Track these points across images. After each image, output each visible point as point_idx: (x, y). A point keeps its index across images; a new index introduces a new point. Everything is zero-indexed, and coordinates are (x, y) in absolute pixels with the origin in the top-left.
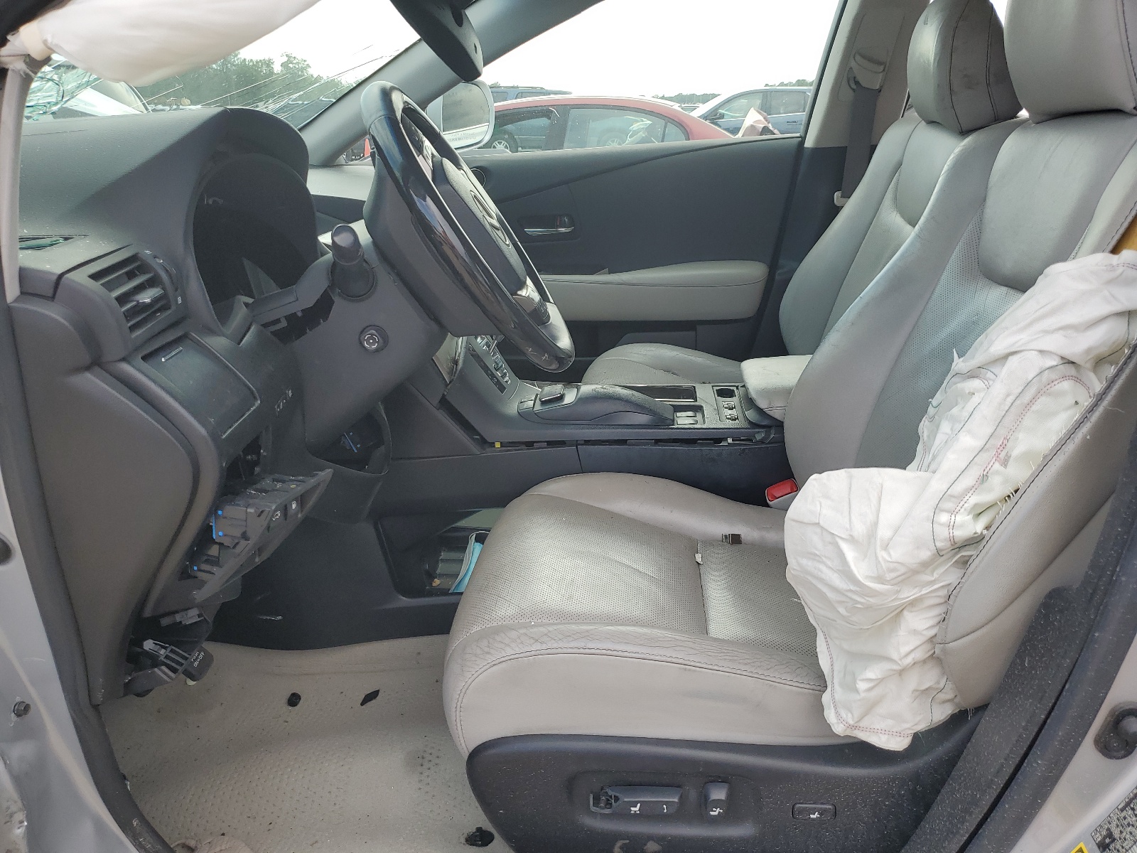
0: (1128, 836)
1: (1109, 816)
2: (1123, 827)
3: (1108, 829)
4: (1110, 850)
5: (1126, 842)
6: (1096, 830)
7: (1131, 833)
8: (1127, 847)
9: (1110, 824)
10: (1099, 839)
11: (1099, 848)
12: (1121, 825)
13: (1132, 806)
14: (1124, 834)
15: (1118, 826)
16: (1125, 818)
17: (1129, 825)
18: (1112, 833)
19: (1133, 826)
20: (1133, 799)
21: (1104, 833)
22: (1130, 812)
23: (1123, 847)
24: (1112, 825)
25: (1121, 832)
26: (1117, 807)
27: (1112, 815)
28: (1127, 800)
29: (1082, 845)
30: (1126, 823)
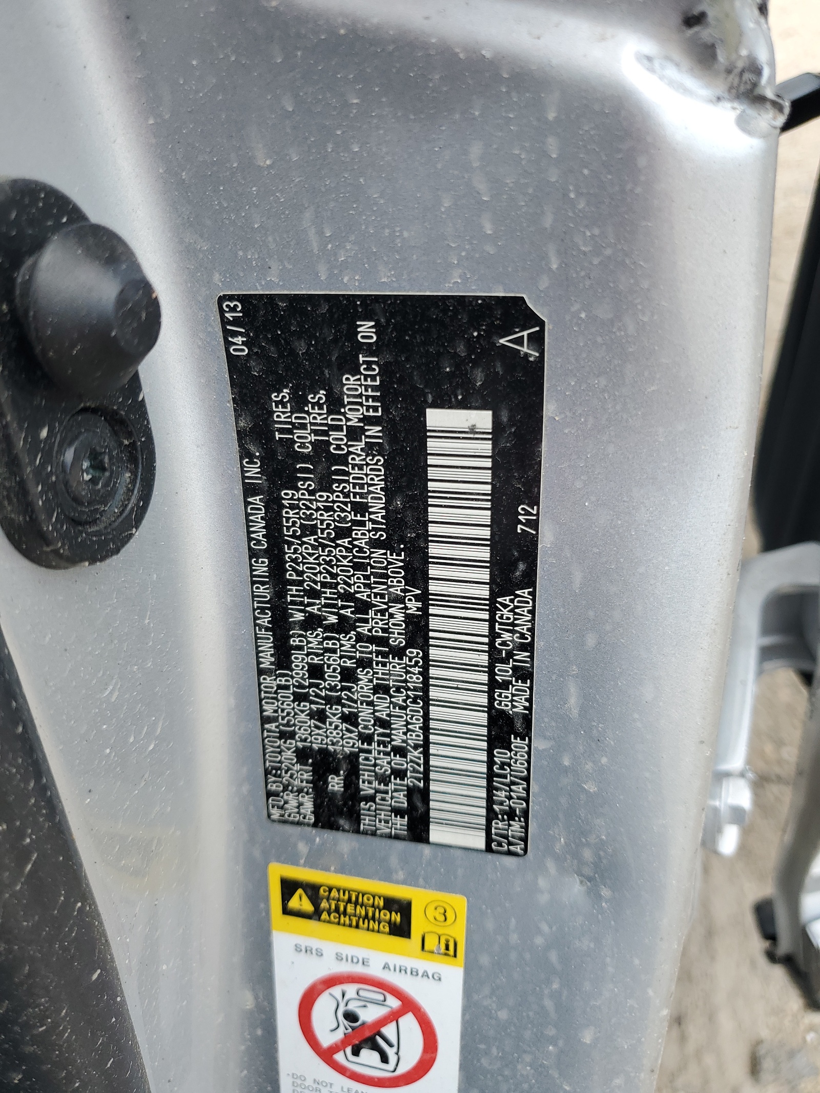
0: (383, 707)
1: (265, 720)
2: (338, 701)
3: (302, 755)
4: (372, 798)
5: (398, 724)
6: (269, 794)
7: (385, 689)
8: (416, 737)
9: (292, 735)
10: (308, 806)
11: (332, 826)
12: (329, 700)
13: (299, 616)
14: (365, 713)
15: (321, 716)
16: (316, 672)
17: (348, 675)
18: (324, 752)
19: (364, 663)
20: (280, 593)
21: (303, 775)
22: (314, 639)
23: (400, 751)
24: (301, 733)
25: (351, 719)
26: (261, 672)
27: (269, 710)
28: (265, 620)
29: (277, 871)
30: (332, 679)
